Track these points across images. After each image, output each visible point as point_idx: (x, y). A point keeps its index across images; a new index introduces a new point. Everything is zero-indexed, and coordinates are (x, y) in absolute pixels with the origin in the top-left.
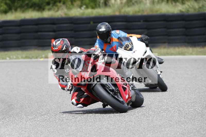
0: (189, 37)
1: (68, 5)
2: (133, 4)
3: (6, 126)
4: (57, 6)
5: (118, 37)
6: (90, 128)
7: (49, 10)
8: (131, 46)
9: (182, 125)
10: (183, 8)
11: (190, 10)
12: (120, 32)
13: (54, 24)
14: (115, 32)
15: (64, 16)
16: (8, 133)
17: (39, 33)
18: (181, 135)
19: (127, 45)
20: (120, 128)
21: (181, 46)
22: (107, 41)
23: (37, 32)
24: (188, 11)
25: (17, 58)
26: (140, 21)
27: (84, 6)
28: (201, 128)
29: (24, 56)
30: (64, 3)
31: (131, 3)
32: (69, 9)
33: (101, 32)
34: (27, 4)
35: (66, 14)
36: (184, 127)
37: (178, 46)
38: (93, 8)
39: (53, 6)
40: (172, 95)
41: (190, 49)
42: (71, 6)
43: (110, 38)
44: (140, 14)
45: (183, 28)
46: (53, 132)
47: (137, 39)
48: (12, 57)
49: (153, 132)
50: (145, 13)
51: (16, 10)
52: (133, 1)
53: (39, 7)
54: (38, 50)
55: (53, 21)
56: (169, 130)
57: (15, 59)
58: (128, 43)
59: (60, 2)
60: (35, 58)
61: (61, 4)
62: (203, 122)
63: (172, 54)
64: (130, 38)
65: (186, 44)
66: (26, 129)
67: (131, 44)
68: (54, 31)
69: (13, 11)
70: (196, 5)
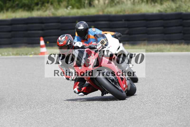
0: (167, 35)
1: (55, 6)
2: (116, 4)
4: (45, 6)
5: (94, 34)
6: (76, 119)
7: (38, 10)
8: (106, 42)
9: (161, 117)
10: (161, 8)
11: (168, 10)
12: (96, 30)
13: (42, 23)
14: (91, 30)
15: (51, 15)
17: (29, 32)
18: (160, 126)
19: (103, 41)
20: (104, 120)
21: (160, 43)
22: (85, 38)
23: (27, 30)
24: (166, 10)
25: (8, 55)
26: (121, 21)
27: (70, 7)
28: (178, 119)
29: (15, 53)
30: (52, 4)
31: (114, 4)
32: (56, 9)
33: (79, 29)
34: (18, 5)
35: (53, 14)
36: (163, 118)
37: (157, 44)
38: (78, 8)
39: (41, 6)
40: (151, 88)
41: (168, 47)
42: (58, 7)
43: (87, 36)
44: (122, 14)
45: (161, 26)
46: (42, 123)
47: (111, 36)
48: (3, 54)
49: (134, 123)
50: (127, 13)
51: (7, 10)
52: (116, 2)
53: (29, 8)
54: (28, 47)
55: (41, 21)
56: (148, 121)
57: (7, 55)
58: (104, 40)
59: (48, 3)
60: (24, 55)
61: (49, 5)
62: (180, 114)
63: (151, 51)
64: (105, 35)
65: (165, 42)
66: (17, 121)
67: (106, 40)
68: (42, 30)
69: (5, 11)
70: (174, 6)
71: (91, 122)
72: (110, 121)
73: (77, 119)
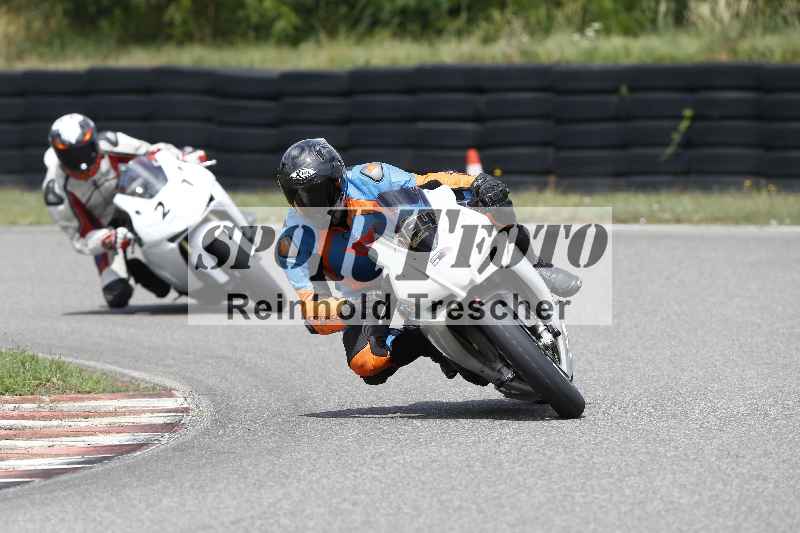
3: (284, 480)
4: (489, 19)
6: (602, 497)
7: (460, 34)
13: (481, 91)
14: (361, 173)
15: (517, 59)
16: (287, 507)
17: (422, 125)
20: (720, 505)
23: (415, 119)
27: (597, 25)
31: (778, 19)
35: (524, 53)
38: (628, 32)
46: (460, 508)
52: (786, 11)
53: (419, 23)
55: (475, 81)
59: (502, 7)
61: (508, 15)
68: (478, 118)
71: (667, 511)
72: (744, 508)
73: (607, 496)
